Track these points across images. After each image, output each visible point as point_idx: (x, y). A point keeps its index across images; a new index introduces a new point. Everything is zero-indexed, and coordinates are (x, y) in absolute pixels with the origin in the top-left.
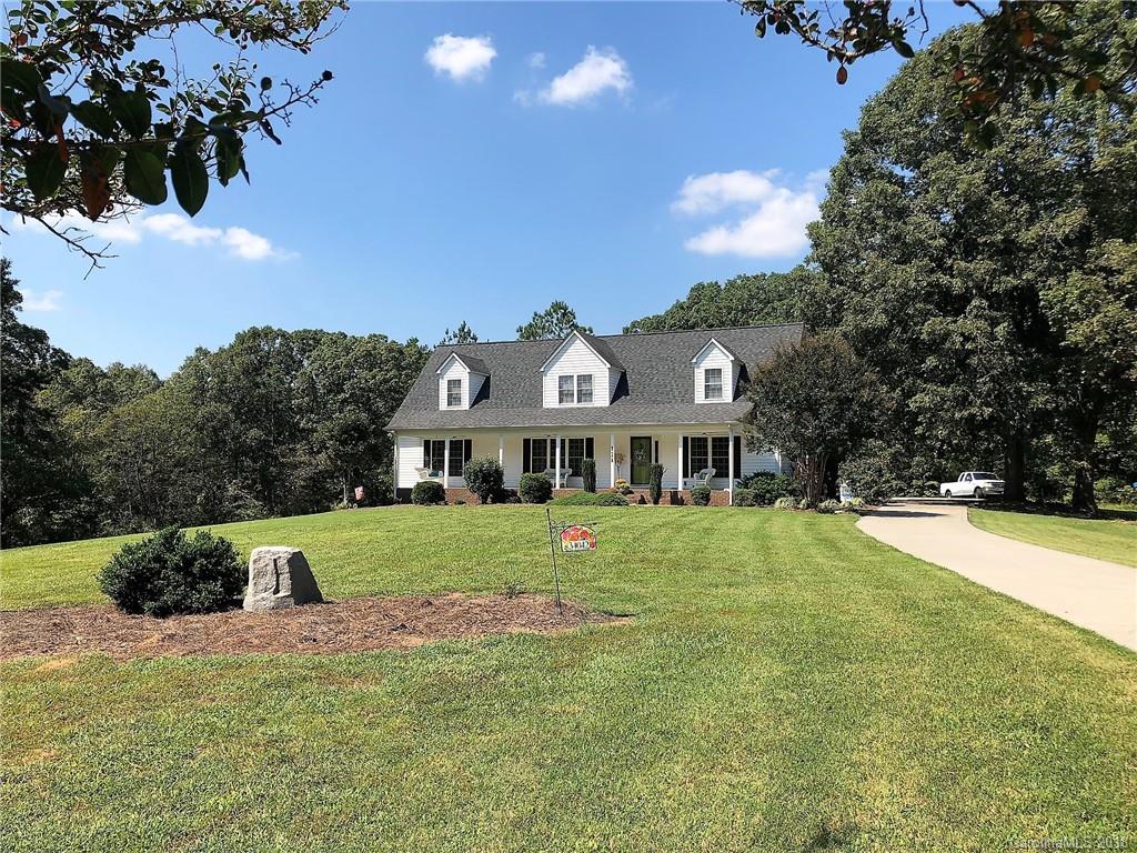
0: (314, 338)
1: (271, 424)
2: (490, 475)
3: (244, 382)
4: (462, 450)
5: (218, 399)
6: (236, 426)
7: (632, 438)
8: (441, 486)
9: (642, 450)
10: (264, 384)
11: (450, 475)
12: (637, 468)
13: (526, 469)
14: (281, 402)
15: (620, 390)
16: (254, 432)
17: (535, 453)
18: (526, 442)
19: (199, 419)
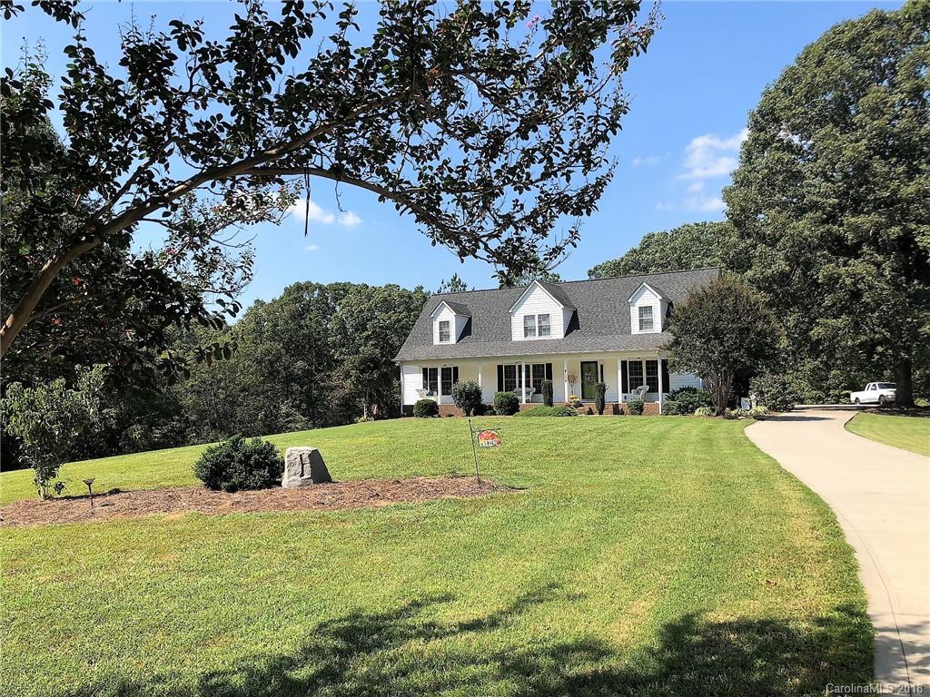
0: (344, 290)
1: (312, 357)
2: (471, 394)
3: (292, 325)
4: (450, 375)
5: (272, 339)
6: (286, 359)
7: (582, 363)
8: (435, 403)
9: (590, 372)
10: (307, 326)
11: (443, 394)
12: (586, 386)
13: (500, 389)
14: (319, 340)
15: (573, 325)
16: (300, 363)
17: (507, 376)
18: (500, 367)
19: (258, 354)
